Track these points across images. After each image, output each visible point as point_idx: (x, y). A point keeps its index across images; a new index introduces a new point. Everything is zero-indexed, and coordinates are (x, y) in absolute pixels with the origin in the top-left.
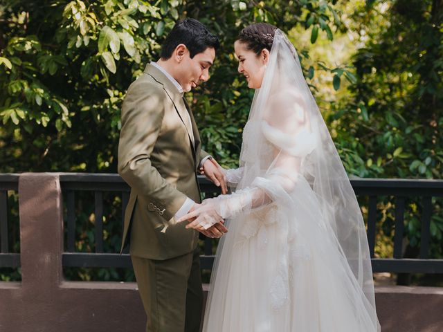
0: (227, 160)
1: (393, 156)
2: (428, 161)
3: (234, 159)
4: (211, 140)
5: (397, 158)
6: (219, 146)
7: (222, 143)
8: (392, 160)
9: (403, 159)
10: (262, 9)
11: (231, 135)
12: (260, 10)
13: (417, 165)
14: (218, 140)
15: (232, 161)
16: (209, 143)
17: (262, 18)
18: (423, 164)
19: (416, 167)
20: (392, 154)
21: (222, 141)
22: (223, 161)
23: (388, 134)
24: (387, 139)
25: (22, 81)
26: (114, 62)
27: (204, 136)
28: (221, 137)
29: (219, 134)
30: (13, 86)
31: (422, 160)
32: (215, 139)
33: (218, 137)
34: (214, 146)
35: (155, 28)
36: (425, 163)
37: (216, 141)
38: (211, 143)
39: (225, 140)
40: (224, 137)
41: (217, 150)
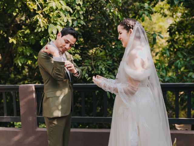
0: (107, 75)
1: (180, 71)
3: (110, 74)
5: (183, 71)
6: (103, 69)
7: (105, 68)
8: (180, 73)
9: (185, 72)
11: (109, 64)
12: (116, 12)
13: (191, 74)
14: (103, 66)
15: (109, 75)
16: (99, 68)
17: (117, 15)
22: (105, 76)
23: (178, 61)
24: (178, 63)
25: (23, 47)
29: (104, 64)
30: (19, 49)
32: (102, 66)
33: (103, 65)
34: (101, 69)
40: (106, 65)
41: (103, 70)
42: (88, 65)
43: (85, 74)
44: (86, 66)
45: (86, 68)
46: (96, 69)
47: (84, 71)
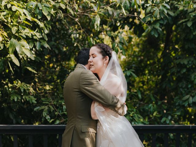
2: (170, 117)
5: (155, 116)
8: (153, 118)
9: (158, 117)
10: (92, 38)
12: (91, 38)
13: (165, 119)
17: (92, 42)
18: (167, 119)
19: (164, 121)
20: (152, 115)
23: (151, 105)
24: (151, 107)
31: (167, 117)
35: (36, 45)
36: (168, 119)
45: (47, 107)
47: (45, 112)
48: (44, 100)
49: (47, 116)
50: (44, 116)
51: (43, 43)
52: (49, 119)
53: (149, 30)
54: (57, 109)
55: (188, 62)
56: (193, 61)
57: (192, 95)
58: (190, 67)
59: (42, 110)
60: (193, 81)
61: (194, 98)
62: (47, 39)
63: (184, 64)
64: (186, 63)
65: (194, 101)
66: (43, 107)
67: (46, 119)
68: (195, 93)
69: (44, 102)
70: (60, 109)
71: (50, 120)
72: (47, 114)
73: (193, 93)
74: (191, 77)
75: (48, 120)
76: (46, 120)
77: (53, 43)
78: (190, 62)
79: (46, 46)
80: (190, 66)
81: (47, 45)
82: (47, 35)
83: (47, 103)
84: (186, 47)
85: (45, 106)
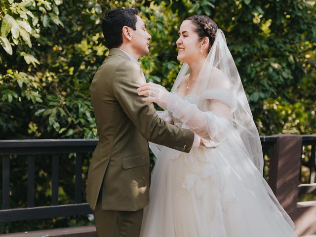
4: (81, 110)
6: (88, 114)
7: (90, 112)
14: (87, 109)
16: (80, 112)
21: (90, 110)
26: (11, 47)
27: (76, 106)
28: (89, 107)
29: (86, 105)
32: (85, 109)
33: (86, 107)
34: (84, 114)
35: (42, 20)
37: (85, 110)
38: (82, 112)
39: (92, 109)
40: (91, 107)
41: (86, 116)
42: (58, 106)
43: (54, 123)
44: (54, 106)
45: (54, 111)
46: (72, 113)
47: (52, 118)
48: (51, 99)
49: (55, 123)
50: (51, 124)
51: (53, 17)
52: (57, 127)
53: (197, 7)
54: (70, 112)
55: (244, 49)
56: (249, 49)
57: (250, 92)
58: (246, 56)
59: (49, 116)
60: (250, 75)
61: (252, 96)
62: (58, 13)
63: (239, 52)
64: (241, 50)
65: (252, 99)
66: (50, 111)
67: (53, 128)
68: (252, 90)
69: (51, 103)
70: (75, 113)
71: (60, 130)
72: (55, 120)
73: (250, 89)
74: (247, 68)
75: (57, 130)
76: (53, 130)
77: (64, 18)
78: (246, 50)
79: (57, 21)
80: (246, 54)
81: (59, 21)
82: (59, 7)
83: (55, 104)
84: (242, 31)
85: (52, 108)
